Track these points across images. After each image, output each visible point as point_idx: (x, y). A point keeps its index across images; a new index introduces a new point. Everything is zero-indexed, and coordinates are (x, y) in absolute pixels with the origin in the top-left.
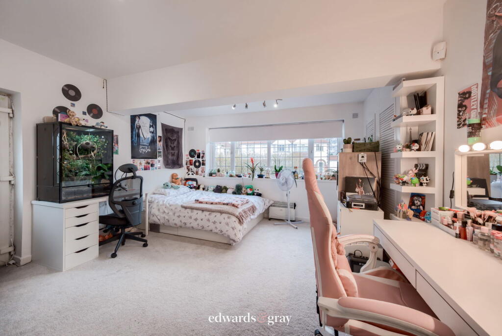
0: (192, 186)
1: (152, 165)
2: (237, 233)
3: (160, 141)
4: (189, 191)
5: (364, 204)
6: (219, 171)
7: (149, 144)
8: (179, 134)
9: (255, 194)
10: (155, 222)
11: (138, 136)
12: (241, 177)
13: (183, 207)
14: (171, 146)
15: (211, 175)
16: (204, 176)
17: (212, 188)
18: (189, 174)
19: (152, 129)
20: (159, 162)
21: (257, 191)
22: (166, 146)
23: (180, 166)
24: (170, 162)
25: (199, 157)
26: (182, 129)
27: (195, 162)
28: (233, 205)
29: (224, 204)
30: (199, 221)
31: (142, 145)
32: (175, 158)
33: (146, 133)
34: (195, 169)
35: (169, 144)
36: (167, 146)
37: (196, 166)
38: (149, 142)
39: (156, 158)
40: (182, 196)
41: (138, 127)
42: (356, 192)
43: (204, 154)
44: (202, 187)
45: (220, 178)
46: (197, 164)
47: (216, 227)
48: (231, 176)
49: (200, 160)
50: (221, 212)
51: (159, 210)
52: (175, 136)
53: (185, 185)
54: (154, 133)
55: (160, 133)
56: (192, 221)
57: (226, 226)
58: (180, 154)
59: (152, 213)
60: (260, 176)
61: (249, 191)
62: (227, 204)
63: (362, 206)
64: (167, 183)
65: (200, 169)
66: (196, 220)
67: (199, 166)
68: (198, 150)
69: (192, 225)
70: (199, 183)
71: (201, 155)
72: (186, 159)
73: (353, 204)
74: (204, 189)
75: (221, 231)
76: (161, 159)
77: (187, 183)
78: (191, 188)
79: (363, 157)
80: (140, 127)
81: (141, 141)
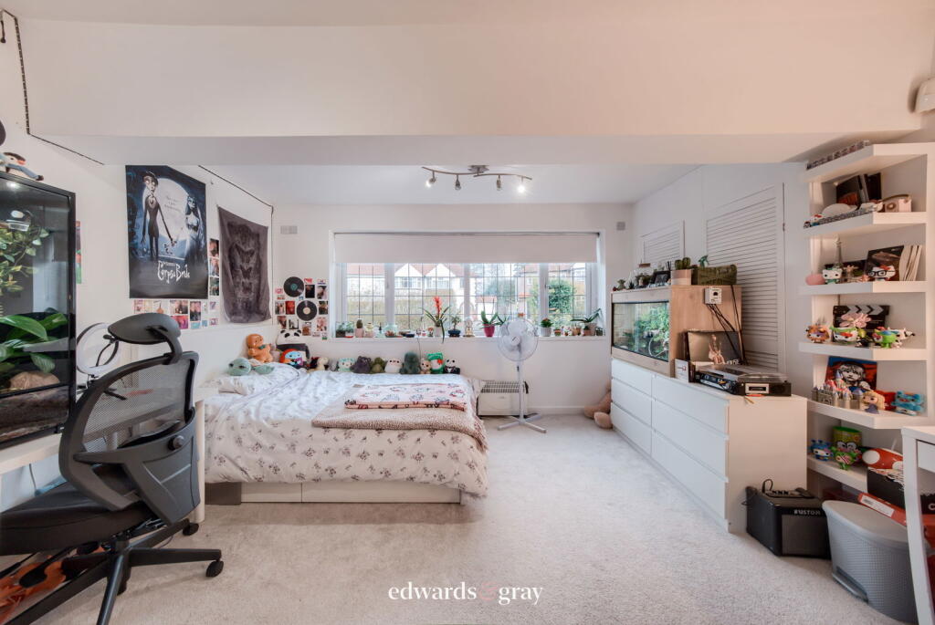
0: (299, 362)
1: (195, 316)
2: (481, 476)
3: (215, 252)
4: (295, 374)
5: (767, 386)
6: (360, 325)
7: (187, 258)
8: (262, 241)
9: (449, 370)
10: (228, 478)
11: (153, 232)
12: (412, 336)
13: (316, 425)
14: (242, 268)
15: (341, 333)
16: (325, 338)
17: (348, 364)
18: (287, 335)
19: (193, 219)
20: (213, 306)
21: (451, 365)
22: (231, 267)
23: (264, 316)
24: (240, 305)
25: (310, 293)
26: (266, 229)
27: (302, 306)
28: (454, 407)
29: (428, 406)
30: (373, 459)
31: (163, 259)
32: (251, 297)
33: (176, 229)
34: (301, 324)
35: (239, 262)
36: (233, 266)
37: (302, 316)
38: (186, 253)
39: (205, 297)
40: (287, 391)
41: (152, 206)
42: (710, 360)
43: (324, 288)
44: (321, 362)
45: (367, 339)
46: (307, 311)
47: (425, 470)
48: (391, 335)
49: (315, 301)
50: (432, 428)
51: (239, 441)
52: (252, 242)
53: (281, 360)
54: (199, 228)
55: (214, 231)
56: (352, 460)
57: (453, 462)
58: (262, 288)
59: (215, 452)
60: (455, 334)
61: (436, 366)
62: (437, 405)
63: (764, 389)
64: (237, 361)
65: (314, 322)
66: (363, 456)
67: (312, 316)
68: (310, 280)
69: (353, 472)
70: (312, 355)
71: (317, 291)
72: (275, 299)
73: (748, 386)
74: (326, 367)
75: (441, 477)
76: (218, 300)
77: (287, 356)
78: (298, 367)
79: (716, 294)
80: (158, 207)
81: (161, 249)
